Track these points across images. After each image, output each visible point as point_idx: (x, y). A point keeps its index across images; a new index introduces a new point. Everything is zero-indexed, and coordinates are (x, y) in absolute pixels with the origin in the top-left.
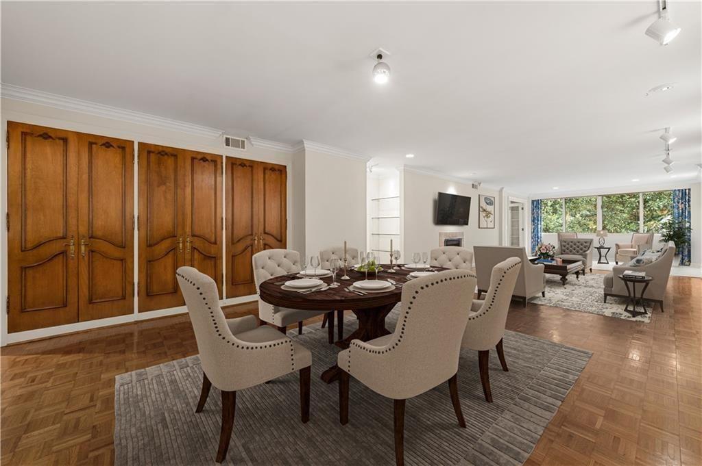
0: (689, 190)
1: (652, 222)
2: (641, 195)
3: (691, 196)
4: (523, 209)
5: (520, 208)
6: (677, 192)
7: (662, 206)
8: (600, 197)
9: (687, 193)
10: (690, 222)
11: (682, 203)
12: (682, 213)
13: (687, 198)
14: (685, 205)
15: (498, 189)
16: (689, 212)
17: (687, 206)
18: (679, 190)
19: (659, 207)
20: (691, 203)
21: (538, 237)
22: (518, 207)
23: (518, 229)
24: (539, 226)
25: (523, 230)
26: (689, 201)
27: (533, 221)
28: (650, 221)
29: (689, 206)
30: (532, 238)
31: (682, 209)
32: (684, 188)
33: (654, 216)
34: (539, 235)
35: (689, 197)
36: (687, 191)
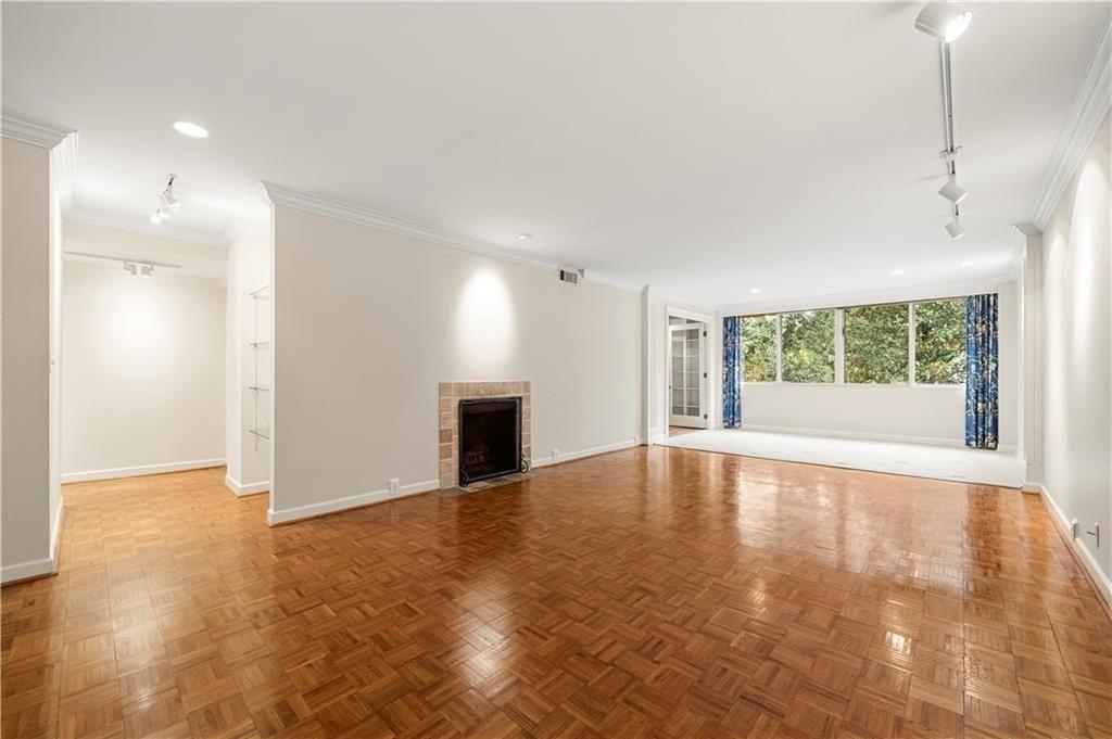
0: (995, 295)
1: (937, 364)
2: (911, 306)
3: (999, 309)
4: (705, 334)
5: (701, 334)
6: (974, 301)
7: (951, 337)
8: (841, 312)
9: (992, 303)
10: (996, 362)
11: (983, 323)
12: (983, 342)
13: (992, 312)
14: (989, 325)
15: (640, 289)
16: (995, 341)
17: (991, 329)
18: (977, 297)
19: (947, 338)
20: (999, 323)
21: (734, 391)
22: (698, 330)
23: (698, 375)
24: (737, 368)
25: (705, 375)
26: (995, 318)
27: (726, 358)
28: (934, 361)
29: (995, 329)
30: (725, 393)
31: (983, 335)
32: (985, 293)
33: (940, 353)
34: (736, 386)
35: (995, 311)
36: (992, 298)
